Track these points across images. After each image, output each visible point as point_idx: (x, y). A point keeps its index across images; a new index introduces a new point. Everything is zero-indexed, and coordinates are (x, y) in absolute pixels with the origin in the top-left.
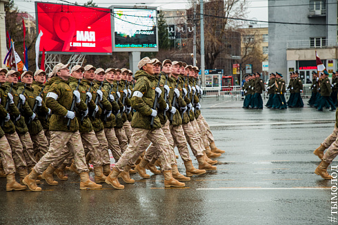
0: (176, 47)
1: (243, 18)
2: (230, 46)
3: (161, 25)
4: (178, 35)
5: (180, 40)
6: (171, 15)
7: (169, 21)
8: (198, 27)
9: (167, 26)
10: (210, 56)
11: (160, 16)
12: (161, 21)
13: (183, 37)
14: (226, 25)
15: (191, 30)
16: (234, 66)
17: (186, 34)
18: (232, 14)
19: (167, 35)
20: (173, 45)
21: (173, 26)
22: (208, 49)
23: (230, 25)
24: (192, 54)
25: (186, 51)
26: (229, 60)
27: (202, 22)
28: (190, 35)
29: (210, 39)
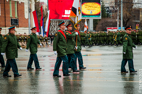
0: (110, 17)
1: (141, 3)
2: (135, 16)
3: (103, 7)
4: (110, 11)
5: (111, 14)
6: (108, 2)
7: (106, 5)
8: (120, 7)
9: (105, 7)
10: (125, 21)
11: (102, 3)
12: (103, 5)
13: (113, 12)
14: (133, 7)
15: (116, 9)
16: (137, 25)
17: (115, 11)
18: (136, 1)
19: (105, 11)
20: (108, 16)
21: (108, 7)
22: (124, 18)
23: (135, 6)
24: (117, 20)
25: (114, 18)
26: (134, 22)
27: (122, 5)
28: (116, 11)
29: (125, 13)
